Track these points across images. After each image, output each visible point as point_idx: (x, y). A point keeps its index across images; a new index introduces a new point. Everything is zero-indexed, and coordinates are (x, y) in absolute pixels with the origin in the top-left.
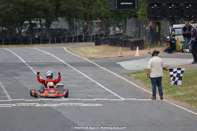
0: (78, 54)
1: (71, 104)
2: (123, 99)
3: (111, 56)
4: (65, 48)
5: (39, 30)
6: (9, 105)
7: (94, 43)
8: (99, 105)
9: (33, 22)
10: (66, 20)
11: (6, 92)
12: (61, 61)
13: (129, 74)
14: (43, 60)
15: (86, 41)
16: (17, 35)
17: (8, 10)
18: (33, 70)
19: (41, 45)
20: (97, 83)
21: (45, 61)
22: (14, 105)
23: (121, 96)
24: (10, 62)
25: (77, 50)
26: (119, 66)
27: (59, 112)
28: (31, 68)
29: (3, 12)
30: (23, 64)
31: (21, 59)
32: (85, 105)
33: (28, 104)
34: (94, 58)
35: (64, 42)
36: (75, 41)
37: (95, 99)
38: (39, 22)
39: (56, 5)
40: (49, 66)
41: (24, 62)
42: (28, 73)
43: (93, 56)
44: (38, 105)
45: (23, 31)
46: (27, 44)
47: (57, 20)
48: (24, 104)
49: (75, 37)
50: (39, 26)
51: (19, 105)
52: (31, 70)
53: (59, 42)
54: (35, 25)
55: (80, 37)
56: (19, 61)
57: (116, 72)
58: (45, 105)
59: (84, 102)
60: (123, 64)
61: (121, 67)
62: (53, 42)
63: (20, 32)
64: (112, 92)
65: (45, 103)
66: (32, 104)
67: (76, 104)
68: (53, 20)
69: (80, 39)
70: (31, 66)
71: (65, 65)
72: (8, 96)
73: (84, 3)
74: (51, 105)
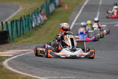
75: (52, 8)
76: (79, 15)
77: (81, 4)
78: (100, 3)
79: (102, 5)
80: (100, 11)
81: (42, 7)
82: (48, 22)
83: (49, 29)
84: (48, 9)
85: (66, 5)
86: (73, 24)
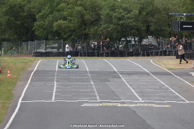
0: (160, 65)
1: (146, 105)
2: (188, 102)
3: (186, 67)
4: (151, 60)
5: (133, 45)
6: (97, 105)
7: (175, 57)
8: (168, 106)
9: (128, 39)
10: (155, 38)
11: (97, 94)
12: (146, 70)
14: (132, 69)
15: (169, 55)
16: (116, 49)
17: (109, 29)
18: (122, 77)
19: (134, 57)
20: (170, 89)
21: (133, 71)
22: (101, 105)
23: (187, 99)
24: (105, 70)
25: (160, 62)
26: (191, 75)
27: (134, 111)
28: (120, 75)
29: (105, 30)
31: (114, 68)
32: (157, 106)
33: (112, 104)
34: (172, 69)
35: (152, 55)
36: (161, 55)
37: (166, 102)
38: (133, 39)
39: (147, 27)
40: (135, 74)
41: (116, 71)
42: (117, 80)
43: (172, 67)
44: (119, 105)
45: (120, 46)
46: (123, 57)
47: (148, 38)
48: (109, 104)
49: (161, 52)
50: (133, 43)
51: (105, 104)
52: (120, 78)
53: (148, 55)
54: (130, 41)
55: (165, 52)
56: (112, 71)
57: (187, 80)
58: (125, 105)
59: (156, 104)
61: (192, 76)
62: (143, 55)
63: (118, 47)
64: (180, 96)
65: (125, 104)
66: (115, 104)
67: (149, 105)
68: (144, 38)
69: (165, 53)
70: (121, 74)
71: (148, 74)
72: (98, 98)
73: (169, 24)
74: (130, 105)
76: (27, 85)
78: (57, 70)
80: (57, 81)
85: (9, 72)
86: (20, 101)
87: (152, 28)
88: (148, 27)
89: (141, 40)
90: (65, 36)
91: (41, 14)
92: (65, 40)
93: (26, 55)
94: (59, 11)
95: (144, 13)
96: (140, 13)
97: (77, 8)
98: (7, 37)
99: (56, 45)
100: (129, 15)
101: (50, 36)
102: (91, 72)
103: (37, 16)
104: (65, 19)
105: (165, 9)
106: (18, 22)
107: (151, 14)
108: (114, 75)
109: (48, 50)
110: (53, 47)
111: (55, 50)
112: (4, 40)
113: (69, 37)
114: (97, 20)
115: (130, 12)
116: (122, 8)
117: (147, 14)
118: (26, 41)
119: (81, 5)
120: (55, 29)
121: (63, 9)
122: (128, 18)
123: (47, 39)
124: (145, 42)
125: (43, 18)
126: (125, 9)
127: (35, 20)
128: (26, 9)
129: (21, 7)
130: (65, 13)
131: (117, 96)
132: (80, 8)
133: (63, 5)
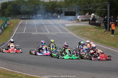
2: (62, 33)
4: (55, 21)
6: (36, 34)
11: (36, 31)
13: (66, 27)
18: (45, 26)
26: (65, 25)
30: (43, 24)
33: (40, 34)
42: (43, 26)
44: (42, 34)
51: (38, 34)
60: (66, 25)
75: (6, 25)
77: (18, 23)
79: (27, 24)
80: (26, 27)
81: (2, 25)
82: (4, 32)
83: (4, 36)
84: (4, 26)
85: (12, 24)
86: (15, 33)
87: (55, 11)
88: (54, 11)
89: (52, 15)
90: (29, 13)
91: (22, 7)
92: (29, 14)
93: (18, 19)
94: (28, 6)
95: (53, 7)
96: (52, 6)
97: (33, 5)
98: (12, 13)
99: (27, 16)
100: (48, 7)
101: (25, 14)
102: (36, 24)
103: (21, 7)
104: (29, 8)
105: (59, 5)
106: (16, 9)
107: (55, 7)
108: (42, 25)
109: (25, 17)
110: (26, 17)
111: (27, 18)
112: (11, 14)
113: (31, 13)
114: (39, 9)
115: (49, 6)
116: (46, 5)
117: (54, 7)
118: (18, 15)
119: (34, 4)
120: (26, 11)
121: (29, 5)
122: (48, 8)
123: (24, 14)
124: (53, 15)
125: (23, 8)
126: (47, 5)
127: (20, 8)
128: (18, 5)
129: (16, 5)
130: (30, 6)
131: (42, 31)
132: (34, 5)
133: (29, 4)
